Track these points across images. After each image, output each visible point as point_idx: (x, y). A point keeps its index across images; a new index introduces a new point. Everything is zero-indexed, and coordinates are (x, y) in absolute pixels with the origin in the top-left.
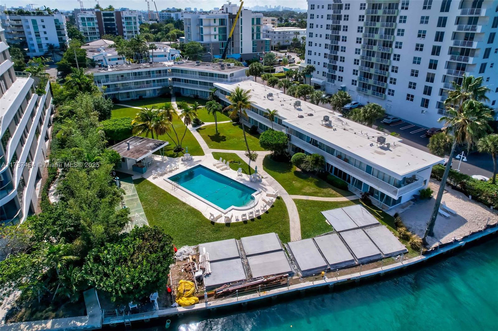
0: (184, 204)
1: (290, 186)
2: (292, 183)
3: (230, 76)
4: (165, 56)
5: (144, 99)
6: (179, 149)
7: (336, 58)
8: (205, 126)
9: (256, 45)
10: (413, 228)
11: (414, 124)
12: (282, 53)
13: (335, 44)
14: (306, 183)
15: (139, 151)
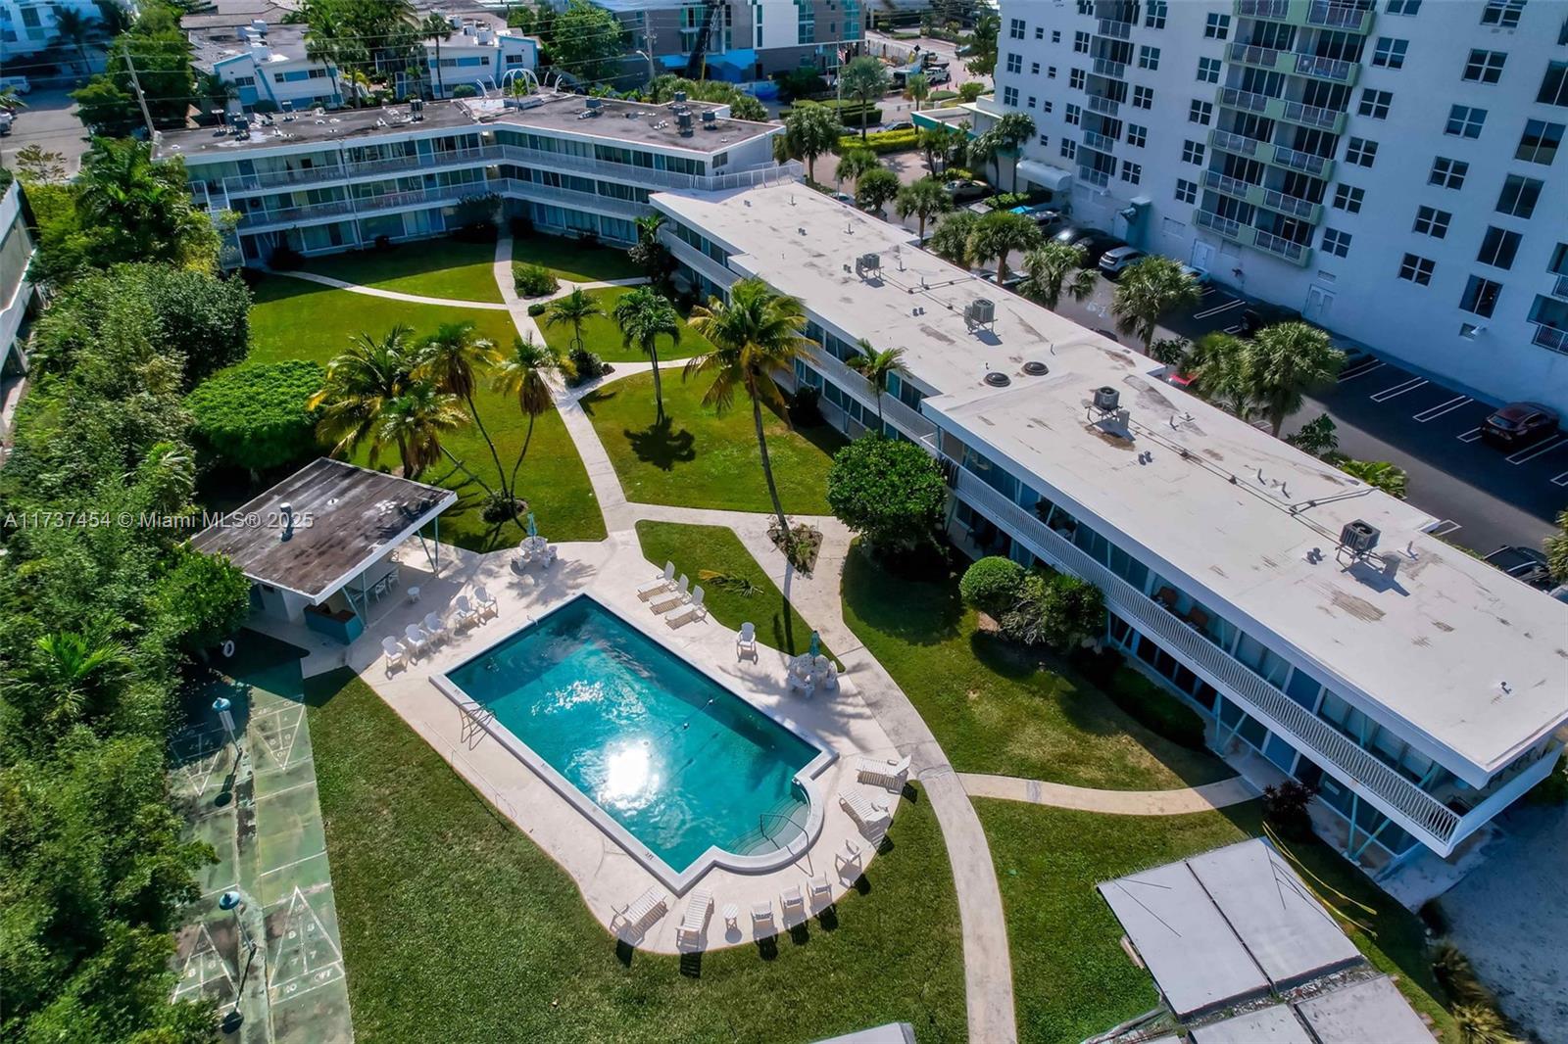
0: (507, 827)
1: (954, 722)
2: (963, 699)
3: (715, 164)
4: (485, 61)
5: (397, 246)
6: (504, 506)
7: (1116, 91)
8: (616, 383)
9: (811, 17)
10: (1519, 994)
11: (1426, 373)
12: (902, 39)
13: (1114, 33)
14: (1024, 699)
15: (329, 549)
